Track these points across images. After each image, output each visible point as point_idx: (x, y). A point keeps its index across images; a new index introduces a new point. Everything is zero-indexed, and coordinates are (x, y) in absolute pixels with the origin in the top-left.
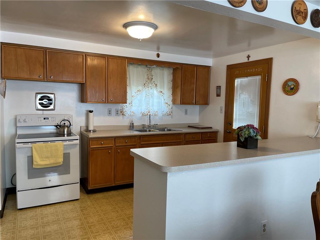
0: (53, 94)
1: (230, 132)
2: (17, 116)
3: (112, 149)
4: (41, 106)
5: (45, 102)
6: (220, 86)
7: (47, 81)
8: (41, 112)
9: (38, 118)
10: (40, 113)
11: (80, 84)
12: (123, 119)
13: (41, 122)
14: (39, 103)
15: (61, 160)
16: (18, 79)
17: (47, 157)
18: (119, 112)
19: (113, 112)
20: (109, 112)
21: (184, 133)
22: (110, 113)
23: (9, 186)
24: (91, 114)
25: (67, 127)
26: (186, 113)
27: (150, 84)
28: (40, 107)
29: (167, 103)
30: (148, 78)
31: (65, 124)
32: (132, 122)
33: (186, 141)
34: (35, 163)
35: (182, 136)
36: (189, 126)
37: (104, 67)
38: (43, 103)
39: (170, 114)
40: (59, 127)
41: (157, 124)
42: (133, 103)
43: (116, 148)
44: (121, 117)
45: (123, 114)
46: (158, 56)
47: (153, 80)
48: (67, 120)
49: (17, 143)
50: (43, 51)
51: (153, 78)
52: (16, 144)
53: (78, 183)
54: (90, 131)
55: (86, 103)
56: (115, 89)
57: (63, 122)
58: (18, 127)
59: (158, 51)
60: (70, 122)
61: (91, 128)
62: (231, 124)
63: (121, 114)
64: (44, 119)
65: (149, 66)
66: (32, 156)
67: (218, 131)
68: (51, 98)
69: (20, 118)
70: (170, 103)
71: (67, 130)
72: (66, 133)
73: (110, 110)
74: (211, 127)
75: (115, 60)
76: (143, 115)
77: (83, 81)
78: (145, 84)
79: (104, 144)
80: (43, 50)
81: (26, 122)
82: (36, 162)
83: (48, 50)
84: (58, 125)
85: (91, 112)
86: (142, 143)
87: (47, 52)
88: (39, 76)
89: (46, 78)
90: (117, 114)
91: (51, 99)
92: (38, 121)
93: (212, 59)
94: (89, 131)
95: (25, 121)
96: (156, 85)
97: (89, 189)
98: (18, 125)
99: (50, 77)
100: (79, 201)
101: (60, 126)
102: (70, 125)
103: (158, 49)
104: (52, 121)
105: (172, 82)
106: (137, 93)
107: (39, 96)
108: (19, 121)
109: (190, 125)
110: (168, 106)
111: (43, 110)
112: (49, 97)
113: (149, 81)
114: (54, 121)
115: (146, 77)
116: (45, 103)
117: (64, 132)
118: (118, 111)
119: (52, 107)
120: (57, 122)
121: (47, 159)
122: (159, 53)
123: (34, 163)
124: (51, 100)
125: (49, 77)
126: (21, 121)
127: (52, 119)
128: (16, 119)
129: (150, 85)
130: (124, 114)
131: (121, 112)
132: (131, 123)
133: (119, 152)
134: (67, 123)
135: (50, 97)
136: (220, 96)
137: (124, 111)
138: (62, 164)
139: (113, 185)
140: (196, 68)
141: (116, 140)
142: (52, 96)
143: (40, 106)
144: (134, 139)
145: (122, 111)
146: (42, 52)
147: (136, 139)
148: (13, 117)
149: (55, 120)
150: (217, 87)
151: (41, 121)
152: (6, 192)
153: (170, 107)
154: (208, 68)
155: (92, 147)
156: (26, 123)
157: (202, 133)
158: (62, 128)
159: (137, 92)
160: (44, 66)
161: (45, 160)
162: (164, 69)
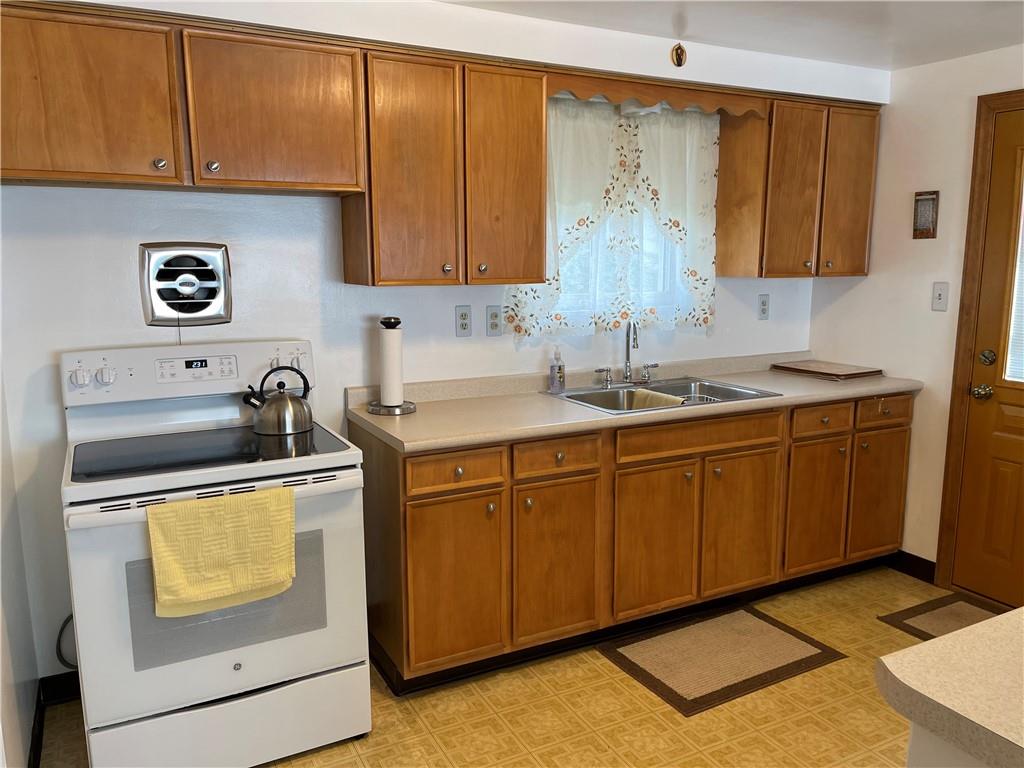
0: (220, 246)
1: (988, 396)
2: (65, 357)
3: (499, 493)
4: (169, 304)
5: (187, 284)
6: (936, 193)
7: (194, 189)
8: (170, 334)
9: (162, 361)
10: (165, 340)
11: (338, 199)
12: (517, 350)
13: (173, 379)
14: (160, 292)
15: (284, 572)
16: (55, 176)
17: (221, 564)
18: (502, 321)
19: (478, 319)
20: (460, 322)
21: (787, 407)
22: (464, 325)
23: (47, 667)
24: (392, 335)
25: (295, 399)
26: (764, 311)
27: (630, 189)
28: (163, 310)
29: (693, 273)
30: (622, 164)
31: (281, 385)
32: (557, 359)
33: (796, 440)
34: (167, 597)
35: (781, 417)
36: (776, 368)
37: (450, 112)
38: (175, 290)
39: (705, 320)
40: (258, 403)
41: (656, 366)
42: (561, 278)
43: (519, 491)
44: (508, 342)
45: (518, 329)
46: (679, 57)
47: (642, 174)
48: (292, 369)
49: (72, 504)
50: (166, 34)
51: (641, 161)
52: (68, 511)
53: (362, 663)
54: (389, 411)
55: (373, 285)
56: (497, 219)
57: (273, 380)
58: (72, 407)
59: (679, 36)
60: (303, 377)
61: (394, 397)
62: (996, 359)
63: (511, 326)
64: (189, 364)
65: (632, 109)
66: (149, 561)
67: (919, 390)
68: (210, 267)
69: (76, 366)
70: (708, 270)
71: (295, 415)
72: (289, 430)
73: (464, 311)
74: (880, 368)
75: (497, 78)
76: (600, 326)
77: (357, 185)
78: (608, 191)
79: (467, 476)
80: (166, 28)
81: (107, 384)
82: (168, 590)
83: (190, 30)
84: (253, 394)
85: (391, 324)
86: (623, 460)
87: (186, 40)
88: (155, 164)
89: (186, 173)
90: (495, 326)
91: (211, 271)
92: (162, 375)
93: (888, 74)
94: (383, 411)
95: (99, 380)
96: (655, 193)
97: (407, 676)
98: (71, 398)
99: (208, 167)
100: (370, 740)
101: (261, 395)
102: (307, 388)
103: (680, 24)
104: (223, 372)
105: (716, 180)
106: (575, 234)
107: (158, 259)
108: (75, 384)
109: (779, 362)
110: (699, 284)
111: (178, 323)
112: (201, 262)
113: (625, 177)
114: (231, 371)
115: (613, 158)
116: (186, 290)
117: (281, 423)
118: (496, 316)
119: (216, 307)
120: (247, 378)
121: (220, 573)
122: (685, 44)
123: (163, 597)
124: (210, 275)
125: (203, 164)
126: (81, 382)
127: (222, 363)
128: (57, 369)
129: (630, 197)
130: (524, 325)
131: (511, 319)
132: (552, 367)
133: (528, 509)
134: (292, 382)
135: (205, 264)
136: (934, 236)
137: (524, 312)
138: (290, 585)
139: (507, 650)
140: (825, 112)
141: (516, 453)
142: (214, 259)
143: (163, 304)
144: (588, 447)
145: (513, 314)
146: (162, 38)
147: (600, 442)
148: (44, 361)
149: (234, 369)
150: (918, 194)
151: (173, 375)
152: (39, 697)
153: (708, 289)
154: (868, 112)
155: (415, 492)
156: (105, 389)
157: (856, 401)
158: (274, 406)
159: (576, 226)
160: (173, 111)
161: (209, 575)
162: (688, 121)
